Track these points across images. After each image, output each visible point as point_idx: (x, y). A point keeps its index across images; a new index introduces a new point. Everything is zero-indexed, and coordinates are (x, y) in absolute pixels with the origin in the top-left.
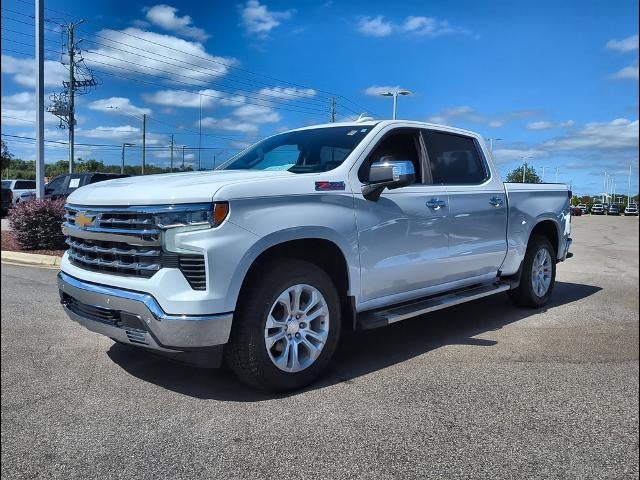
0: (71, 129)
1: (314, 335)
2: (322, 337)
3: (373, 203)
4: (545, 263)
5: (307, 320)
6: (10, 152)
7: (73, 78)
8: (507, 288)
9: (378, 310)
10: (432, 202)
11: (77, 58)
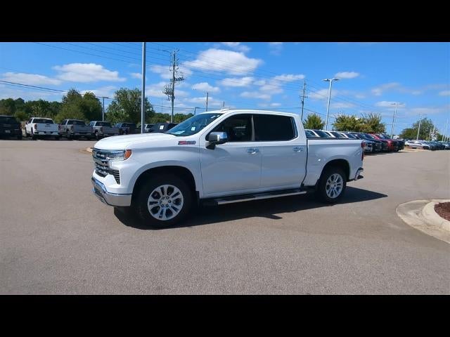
0: (173, 101)
1: (175, 206)
2: (180, 207)
3: (212, 151)
4: (338, 181)
5: (172, 200)
6: (154, 109)
7: (174, 77)
8: (305, 192)
9: (217, 198)
10: (251, 150)
11: (176, 67)
